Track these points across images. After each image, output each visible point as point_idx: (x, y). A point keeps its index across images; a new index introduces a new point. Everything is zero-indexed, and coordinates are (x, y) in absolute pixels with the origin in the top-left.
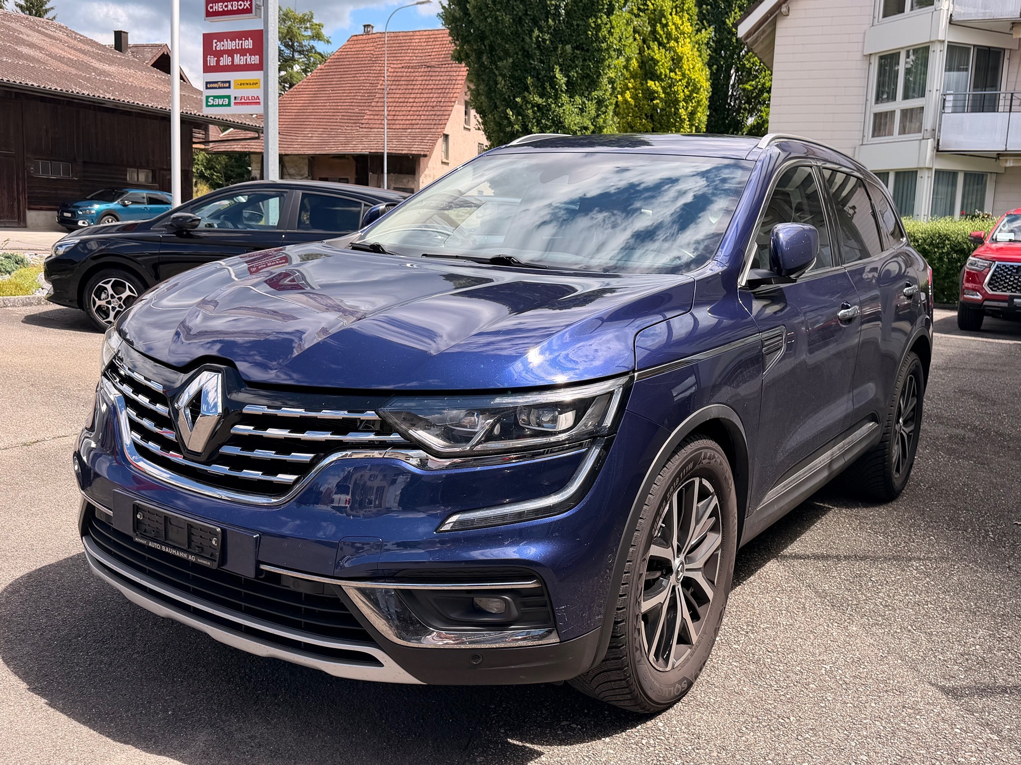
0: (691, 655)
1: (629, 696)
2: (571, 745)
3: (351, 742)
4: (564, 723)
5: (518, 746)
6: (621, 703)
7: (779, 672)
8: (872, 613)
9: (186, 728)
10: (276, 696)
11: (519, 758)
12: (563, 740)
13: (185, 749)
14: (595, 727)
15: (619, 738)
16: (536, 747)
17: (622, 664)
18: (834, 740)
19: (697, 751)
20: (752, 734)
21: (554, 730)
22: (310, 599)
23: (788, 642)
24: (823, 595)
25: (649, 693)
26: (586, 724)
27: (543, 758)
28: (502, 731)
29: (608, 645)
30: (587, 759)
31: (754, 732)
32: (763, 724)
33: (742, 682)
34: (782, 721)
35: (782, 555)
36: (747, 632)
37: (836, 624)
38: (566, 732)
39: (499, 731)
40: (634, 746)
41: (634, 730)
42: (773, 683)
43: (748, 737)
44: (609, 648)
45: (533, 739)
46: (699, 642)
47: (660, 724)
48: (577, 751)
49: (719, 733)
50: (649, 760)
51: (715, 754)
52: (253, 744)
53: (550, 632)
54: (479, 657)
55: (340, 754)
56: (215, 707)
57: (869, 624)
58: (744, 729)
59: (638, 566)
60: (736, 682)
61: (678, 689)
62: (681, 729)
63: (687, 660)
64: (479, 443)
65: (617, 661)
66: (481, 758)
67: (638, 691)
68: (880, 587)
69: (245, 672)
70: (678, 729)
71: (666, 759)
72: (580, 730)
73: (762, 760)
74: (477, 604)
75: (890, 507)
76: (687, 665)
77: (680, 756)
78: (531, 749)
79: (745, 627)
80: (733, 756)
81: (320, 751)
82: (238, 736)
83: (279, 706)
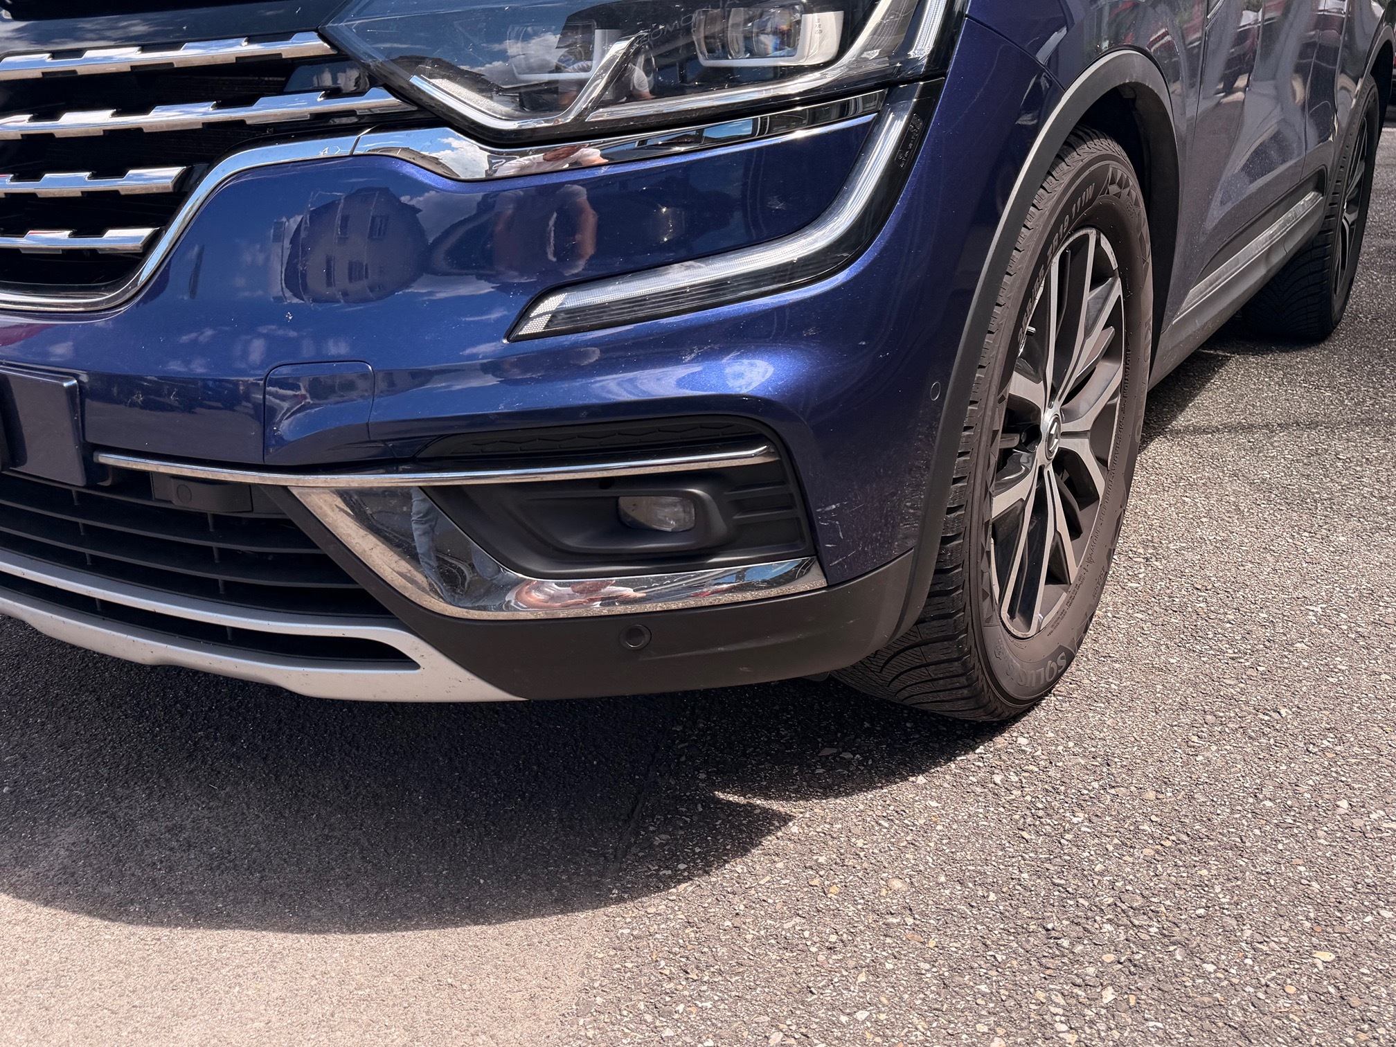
0: (1069, 603)
1: (965, 692)
2: (847, 795)
3: (387, 824)
4: (827, 751)
5: (737, 804)
6: (947, 706)
7: (1228, 625)
8: (1364, 512)
9: (35, 820)
10: (233, 739)
11: (741, 832)
12: (830, 787)
13: (23, 866)
14: (890, 755)
15: (946, 774)
16: (775, 805)
17: (956, 627)
18: (1383, 748)
19: (1113, 791)
20: (1214, 748)
21: (809, 766)
22: (227, 526)
23: (1229, 570)
24: (1264, 487)
25: (1005, 682)
26: (870, 751)
27: (794, 828)
28: (702, 776)
29: (928, 590)
30: (886, 824)
31: (1217, 743)
32: (1230, 725)
33: (1163, 648)
34: (1267, 718)
35: (1171, 431)
36: (1147, 560)
37: (1306, 534)
38: (834, 769)
39: (695, 778)
40: (979, 790)
41: (971, 756)
42: (1224, 646)
43: (1208, 754)
44: (931, 596)
45: (768, 788)
46: (1080, 578)
47: (1023, 741)
48: (861, 807)
49: (1145, 750)
50: (1017, 817)
51: (1151, 795)
52: (174, 844)
53: (804, 569)
54: (642, 634)
55: (361, 852)
56: (104, 771)
57: (1365, 530)
58: (1195, 739)
59: (989, 413)
60: (1151, 649)
61: (1052, 669)
62: (1067, 749)
63: (1062, 613)
64: (599, 103)
65: (944, 622)
66: (664, 836)
67: (983, 681)
68: (1358, 468)
69: (176, 696)
70: (1060, 748)
71: (1051, 812)
72: (860, 763)
73: (1251, 800)
74: (626, 514)
75: (1325, 349)
76: (1063, 623)
77: (1079, 805)
78: (765, 811)
79: (1141, 551)
80: (1191, 798)
81: (318, 849)
82: (145, 828)
83: (239, 759)
